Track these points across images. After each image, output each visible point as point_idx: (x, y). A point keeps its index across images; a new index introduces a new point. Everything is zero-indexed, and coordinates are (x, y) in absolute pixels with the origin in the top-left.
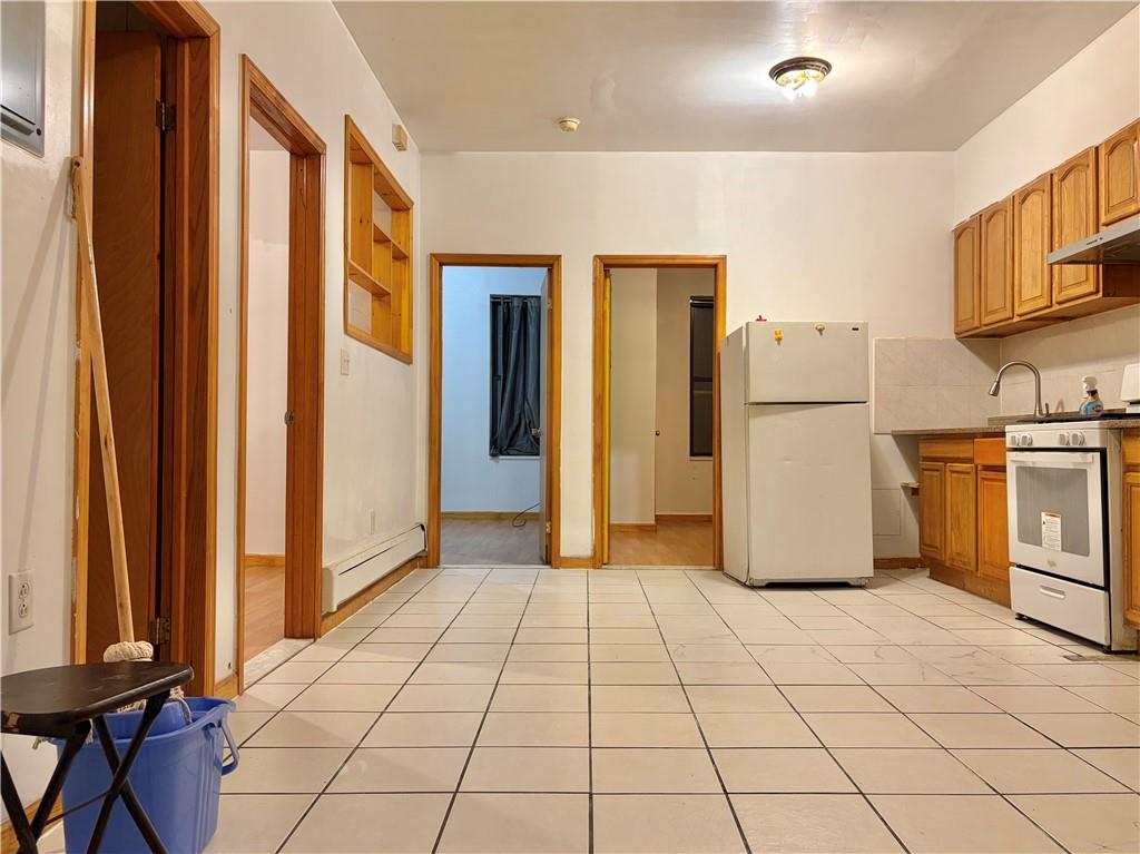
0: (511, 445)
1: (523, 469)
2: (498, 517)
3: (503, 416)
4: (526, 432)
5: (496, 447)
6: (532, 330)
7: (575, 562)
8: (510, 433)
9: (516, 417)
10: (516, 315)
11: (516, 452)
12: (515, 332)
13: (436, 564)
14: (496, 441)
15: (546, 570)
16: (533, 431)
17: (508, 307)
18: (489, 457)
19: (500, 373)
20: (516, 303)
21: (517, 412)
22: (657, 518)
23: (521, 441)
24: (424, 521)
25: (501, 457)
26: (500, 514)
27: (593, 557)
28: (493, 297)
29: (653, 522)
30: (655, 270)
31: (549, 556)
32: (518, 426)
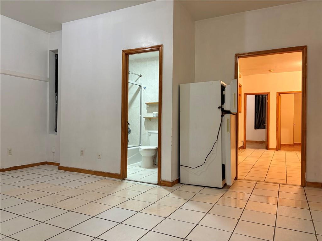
0: (259, 127)
1: (262, 132)
4: (263, 124)
5: (256, 127)
6: (264, 102)
7: (273, 149)
8: (259, 124)
9: (260, 121)
10: (261, 99)
12: (260, 103)
13: (245, 148)
15: (267, 150)
16: (264, 124)
18: (254, 129)
19: (257, 111)
20: (261, 96)
21: (261, 120)
22: (294, 143)
23: (262, 126)
24: (243, 140)
25: (257, 129)
26: (257, 141)
27: (276, 149)
29: (293, 144)
30: (294, 94)
31: (267, 148)
32: (261, 123)
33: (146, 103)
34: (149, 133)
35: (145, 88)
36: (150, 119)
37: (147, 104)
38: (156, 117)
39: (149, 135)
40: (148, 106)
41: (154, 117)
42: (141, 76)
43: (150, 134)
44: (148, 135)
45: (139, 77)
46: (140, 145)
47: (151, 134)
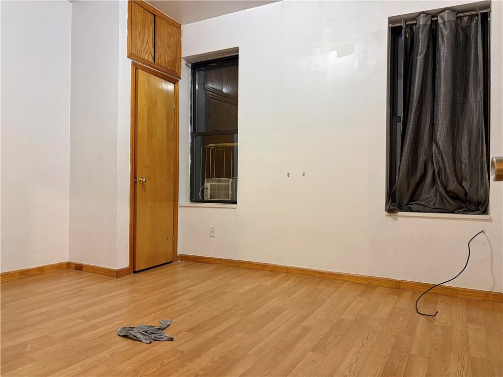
0: (413, 198)
2: (397, 287)
3: (404, 158)
5: (394, 201)
8: (413, 183)
10: (422, 38)
11: (421, 208)
12: (420, 58)
14: (394, 193)
17: (412, 30)
18: (386, 213)
19: (400, 112)
20: (422, 21)
21: (422, 158)
23: (428, 194)
25: (400, 213)
28: (391, 20)
32: (424, 176)
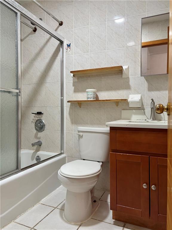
33: (71, 72)
34: (79, 131)
35: (69, 46)
36: (79, 104)
37: (74, 76)
38: (92, 99)
39: (79, 135)
40: (76, 80)
41: (89, 100)
42: (61, 24)
43: (81, 134)
44: (77, 136)
45: (58, 27)
46: (62, 151)
47: (84, 134)
